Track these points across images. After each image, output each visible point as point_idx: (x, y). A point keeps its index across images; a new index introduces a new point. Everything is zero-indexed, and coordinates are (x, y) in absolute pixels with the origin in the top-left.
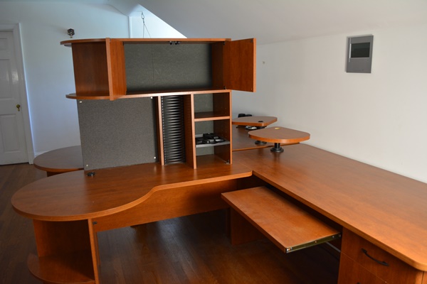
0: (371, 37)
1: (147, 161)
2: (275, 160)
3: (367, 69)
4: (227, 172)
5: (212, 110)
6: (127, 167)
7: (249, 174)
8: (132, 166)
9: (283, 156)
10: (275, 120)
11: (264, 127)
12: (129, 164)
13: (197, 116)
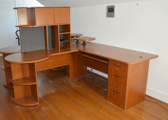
0: (114, 6)
1: (42, 49)
3: (113, 16)
5: (62, 31)
7: (78, 51)
8: (37, 51)
9: (86, 46)
10: (82, 35)
11: (79, 37)
12: (36, 50)
13: (60, 32)
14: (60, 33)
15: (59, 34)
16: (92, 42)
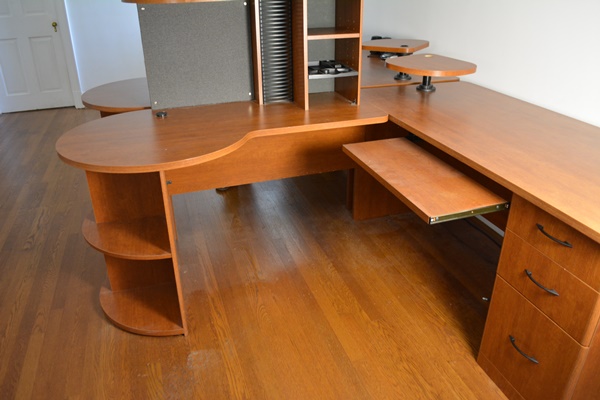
1: (239, 99)
2: (422, 102)
4: (352, 116)
5: (333, 25)
6: (212, 106)
7: (383, 120)
8: (217, 105)
9: (434, 97)
10: (426, 44)
11: (409, 54)
12: (214, 103)
13: (311, 32)
14: (309, 34)
15: (307, 38)
16: (464, 78)
